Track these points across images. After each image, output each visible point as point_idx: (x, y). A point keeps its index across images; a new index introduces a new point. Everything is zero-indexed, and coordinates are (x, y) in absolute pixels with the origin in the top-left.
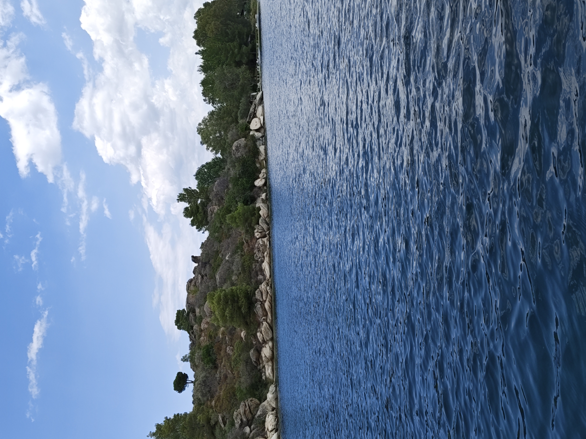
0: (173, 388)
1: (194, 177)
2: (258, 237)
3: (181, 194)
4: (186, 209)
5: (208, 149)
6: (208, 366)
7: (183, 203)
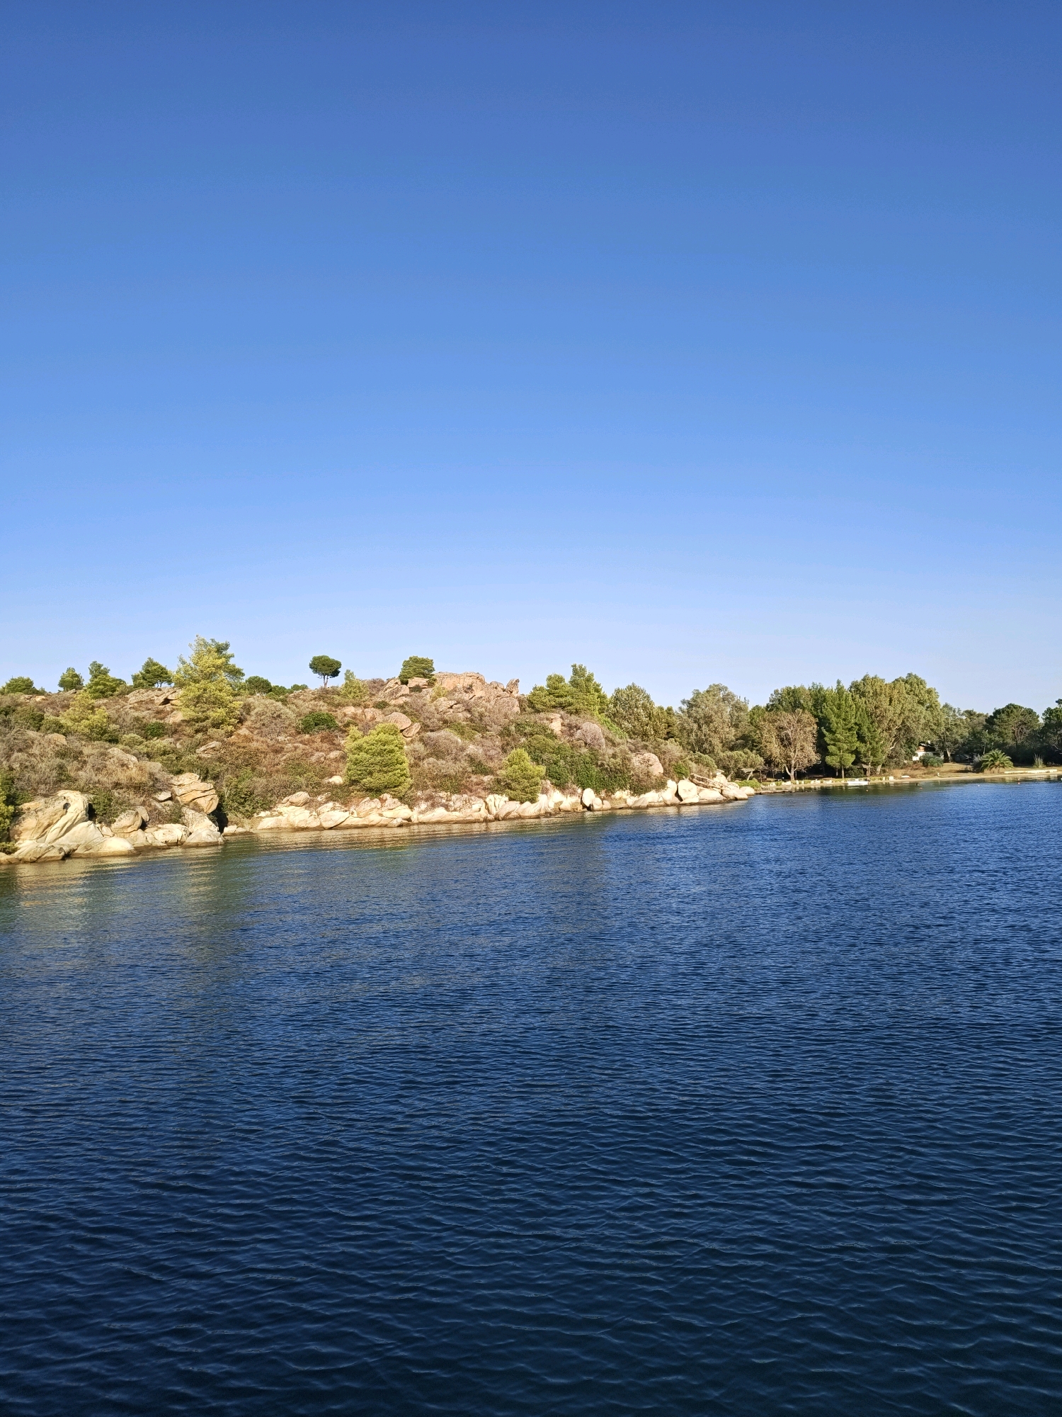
0: (317, 655)
1: (631, 684)
2: (487, 800)
3: (584, 670)
4: (561, 680)
5: (683, 702)
6: (300, 722)
7: (571, 674)
